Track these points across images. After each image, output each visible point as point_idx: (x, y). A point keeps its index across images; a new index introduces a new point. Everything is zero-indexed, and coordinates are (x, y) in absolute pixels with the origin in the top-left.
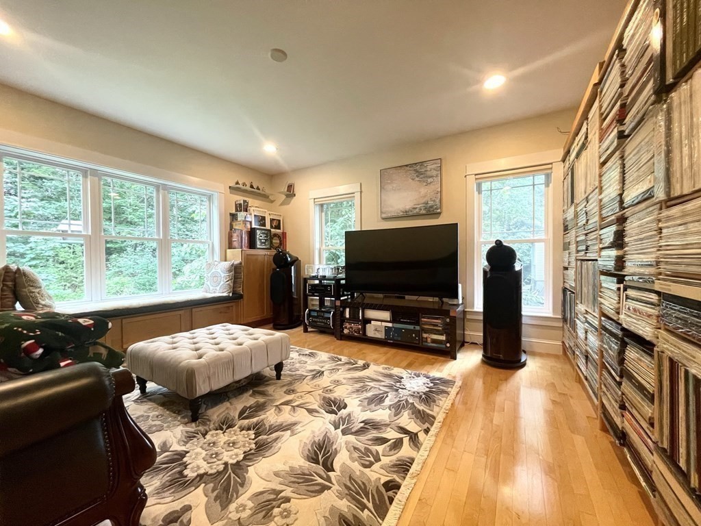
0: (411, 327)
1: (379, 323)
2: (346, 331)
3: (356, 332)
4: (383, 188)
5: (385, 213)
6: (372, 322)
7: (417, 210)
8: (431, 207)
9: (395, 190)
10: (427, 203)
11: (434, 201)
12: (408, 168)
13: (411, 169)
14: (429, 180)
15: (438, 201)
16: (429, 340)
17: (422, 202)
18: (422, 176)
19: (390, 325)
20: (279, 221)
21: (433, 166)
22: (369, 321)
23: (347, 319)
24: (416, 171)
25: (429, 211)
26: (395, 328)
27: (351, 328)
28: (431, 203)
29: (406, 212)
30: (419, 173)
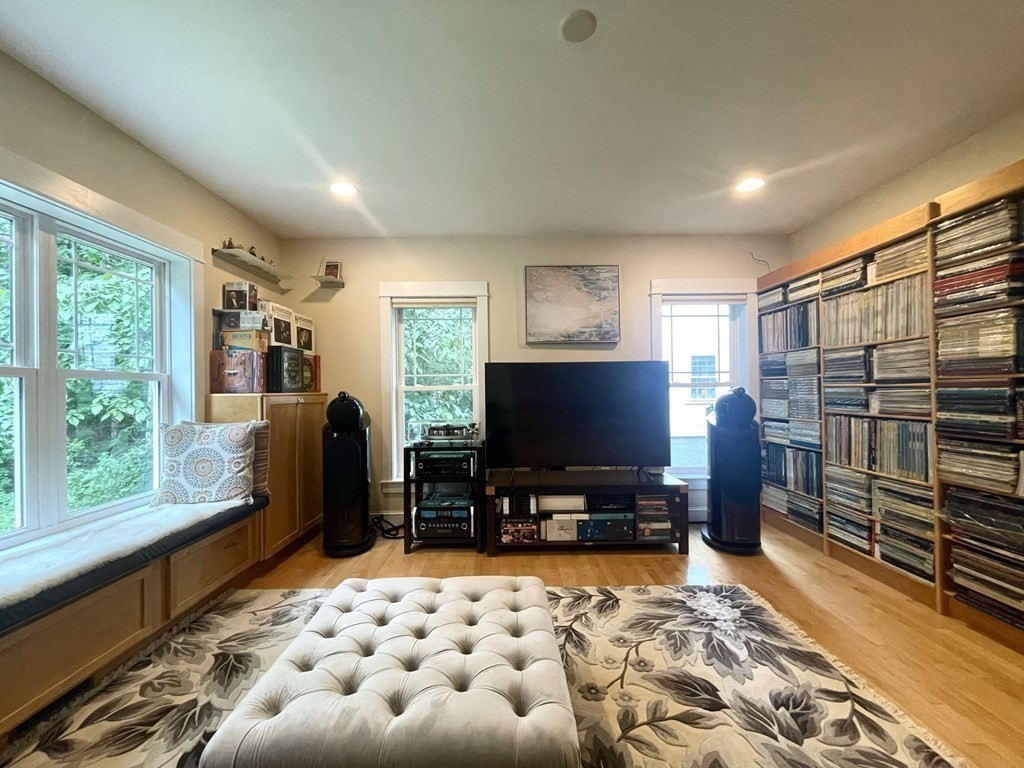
0: (620, 516)
1: (566, 517)
2: (505, 539)
3: (525, 537)
4: (531, 296)
5: (534, 336)
6: (555, 517)
7: (586, 335)
8: (608, 333)
9: (550, 301)
10: (601, 327)
11: (611, 324)
12: (570, 271)
13: (576, 273)
14: (604, 294)
15: (616, 324)
16: (647, 532)
17: (595, 324)
18: (592, 286)
19: (586, 517)
20: (310, 332)
21: (608, 275)
22: (547, 515)
23: (506, 517)
24: (583, 278)
25: (604, 338)
26: (594, 521)
27: (518, 531)
28: (606, 327)
29: (569, 337)
30: (587, 282)
